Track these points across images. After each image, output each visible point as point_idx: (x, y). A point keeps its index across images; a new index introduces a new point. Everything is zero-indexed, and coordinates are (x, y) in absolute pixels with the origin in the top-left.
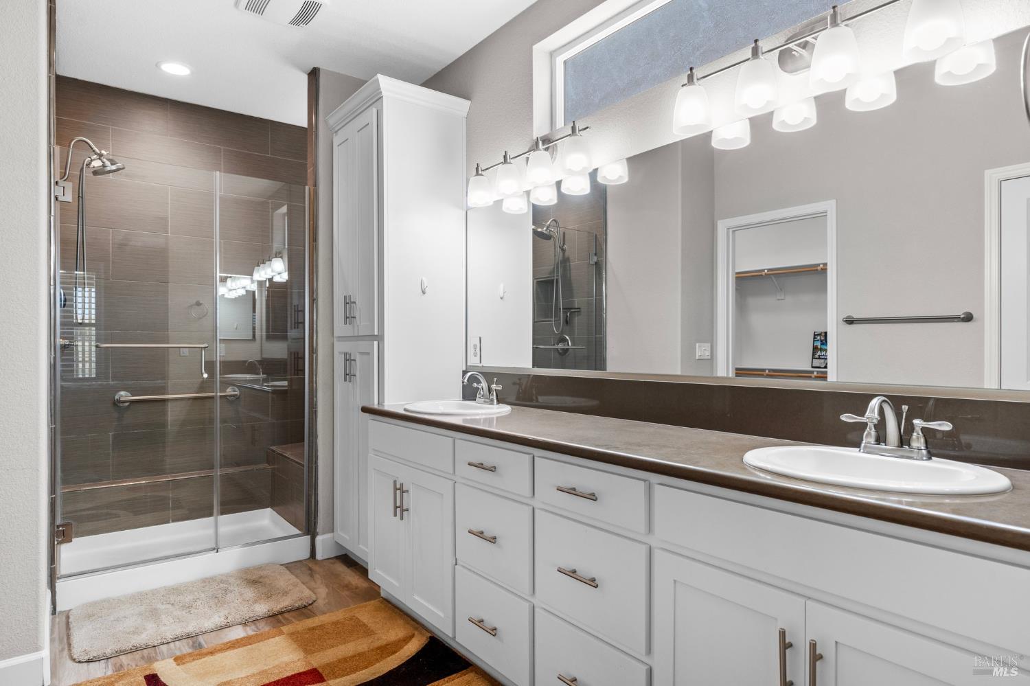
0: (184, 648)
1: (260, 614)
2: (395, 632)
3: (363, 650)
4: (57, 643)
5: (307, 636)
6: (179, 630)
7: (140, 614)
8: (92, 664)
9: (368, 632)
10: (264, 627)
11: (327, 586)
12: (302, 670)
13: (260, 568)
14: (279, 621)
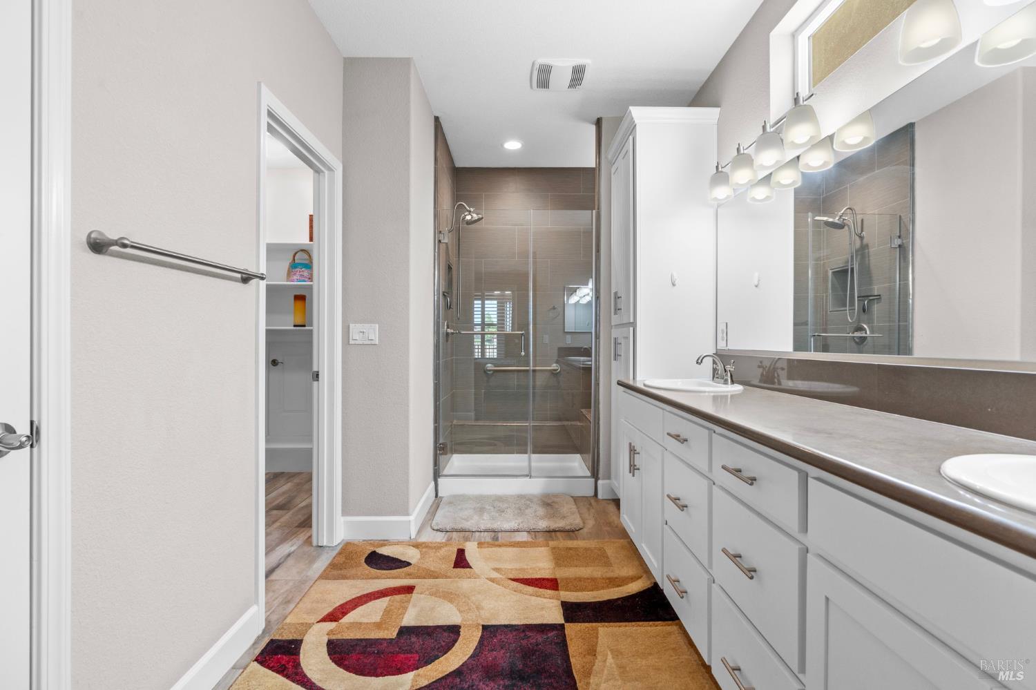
0: (487, 537)
1: (540, 528)
2: (627, 571)
3: (596, 576)
4: (429, 515)
5: (563, 553)
6: (489, 526)
7: (474, 509)
8: (439, 533)
9: (608, 564)
10: (541, 539)
11: (596, 520)
12: (547, 577)
13: (556, 496)
14: (551, 537)
